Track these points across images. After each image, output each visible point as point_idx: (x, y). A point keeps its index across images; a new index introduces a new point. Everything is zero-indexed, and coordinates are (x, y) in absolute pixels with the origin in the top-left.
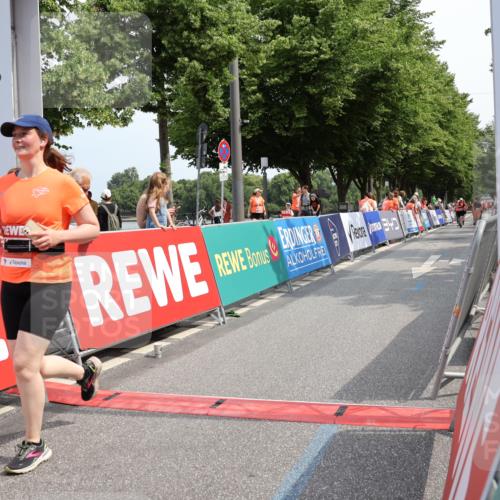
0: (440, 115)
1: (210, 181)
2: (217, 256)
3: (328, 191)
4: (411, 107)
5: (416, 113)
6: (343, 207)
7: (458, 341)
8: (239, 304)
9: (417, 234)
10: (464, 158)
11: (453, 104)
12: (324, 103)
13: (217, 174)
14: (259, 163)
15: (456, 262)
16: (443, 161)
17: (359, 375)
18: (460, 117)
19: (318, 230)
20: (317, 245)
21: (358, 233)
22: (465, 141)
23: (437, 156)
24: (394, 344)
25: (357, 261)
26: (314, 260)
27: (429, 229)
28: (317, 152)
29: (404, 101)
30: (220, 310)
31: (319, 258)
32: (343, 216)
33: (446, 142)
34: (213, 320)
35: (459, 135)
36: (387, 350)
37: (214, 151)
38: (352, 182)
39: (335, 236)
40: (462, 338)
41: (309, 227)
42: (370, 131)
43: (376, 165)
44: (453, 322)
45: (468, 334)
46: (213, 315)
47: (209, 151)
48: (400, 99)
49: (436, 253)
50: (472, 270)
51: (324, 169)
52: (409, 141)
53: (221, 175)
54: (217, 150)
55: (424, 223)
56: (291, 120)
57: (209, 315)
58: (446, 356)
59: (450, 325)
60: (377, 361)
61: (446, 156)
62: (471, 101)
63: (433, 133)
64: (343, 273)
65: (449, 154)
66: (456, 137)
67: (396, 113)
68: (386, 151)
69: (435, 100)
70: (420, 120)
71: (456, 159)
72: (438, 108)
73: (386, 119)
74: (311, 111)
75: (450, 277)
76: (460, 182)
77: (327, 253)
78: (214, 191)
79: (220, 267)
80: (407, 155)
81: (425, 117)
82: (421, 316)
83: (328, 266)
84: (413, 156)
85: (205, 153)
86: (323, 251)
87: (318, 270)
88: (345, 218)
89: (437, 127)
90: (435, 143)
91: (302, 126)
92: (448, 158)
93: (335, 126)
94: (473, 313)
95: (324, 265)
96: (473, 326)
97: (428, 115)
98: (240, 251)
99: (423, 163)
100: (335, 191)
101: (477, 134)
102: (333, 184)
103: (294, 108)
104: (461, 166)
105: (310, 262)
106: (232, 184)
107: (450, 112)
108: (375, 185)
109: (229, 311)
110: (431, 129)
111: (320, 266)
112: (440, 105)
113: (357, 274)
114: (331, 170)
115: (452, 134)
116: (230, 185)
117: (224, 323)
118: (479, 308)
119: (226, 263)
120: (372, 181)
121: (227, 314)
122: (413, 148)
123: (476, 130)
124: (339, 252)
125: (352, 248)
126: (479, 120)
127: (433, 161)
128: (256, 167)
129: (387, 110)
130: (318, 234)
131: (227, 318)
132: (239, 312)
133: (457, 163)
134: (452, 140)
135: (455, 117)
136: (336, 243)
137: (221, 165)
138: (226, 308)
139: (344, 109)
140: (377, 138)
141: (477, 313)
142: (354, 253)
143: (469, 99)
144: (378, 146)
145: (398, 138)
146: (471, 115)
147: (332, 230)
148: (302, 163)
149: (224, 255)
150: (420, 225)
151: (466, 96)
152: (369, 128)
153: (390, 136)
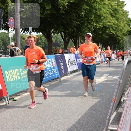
0: (111, 11)
1: (5, 36)
2: (6, 72)
3: (59, 44)
4: (98, 6)
5: (100, 10)
6: (66, 51)
7: (115, 113)
8: (16, 95)
9: (99, 64)
10: (121, 31)
11: (118, 6)
12: (59, 3)
13: (8, 33)
14: (28, 29)
15: (116, 77)
16: (112, 32)
17: (70, 128)
18: (120, 12)
19: (54, 61)
20: (54, 68)
21: (72, 63)
22: (122, 23)
23: (109, 29)
24: (86, 114)
25: (72, 76)
26: (52, 75)
27: (104, 62)
28: (55, 25)
29: (95, 4)
30: (7, 98)
31: (54, 74)
32: (66, 55)
33: (114, 23)
34: (3, 102)
35: (120, 20)
36: (83, 117)
37: (7, 23)
38: (71, 40)
39: (62, 64)
40: (117, 112)
41: (50, 60)
42: (79, 17)
43: (82, 32)
44: (113, 104)
45: (120, 110)
46: (3, 100)
47: (4, 23)
48: (94, 3)
49: (107, 73)
50: (121, 82)
51: (58, 33)
52: (97, 22)
53: (10, 34)
54: (8, 22)
55: (102, 59)
56: (44, 10)
57: (1, 100)
58: (109, 120)
59: (111, 106)
60: (78, 122)
61: (113, 29)
62: (126, 5)
63: (108, 19)
64: (65, 81)
65: (115, 28)
66: (118, 21)
67: (92, 9)
68: (86, 26)
69: (109, 4)
70: (102, 13)
71: (118, 31)
72: (111, 7)
73: (87, 12)
74: (53, 6)
75: (113, 84)
76: (119, 41)
77: (58, 72)
78: (7, 41)
79: (7, 77)
80: (96, 28)
81: (104, 11)
82: (99, 101)
83: (58, 78)
84: (98, 29)
85: (2, 23)
86: (56, 71)
87: (54, 79)
88: (67, 56)
89: (109, 16)
90: (109, 24)
91: (49, 13)
92: (114, 30)
93: (64, 14)
94: (122, 100)
95: (57, 77)
96: (122, 106)
97: (106, 11)
98: (17, 70)
99: (103, 33)
100: (63, 43)
101: (128, 20)
102: (62, 40)
103: (45, 4)
104: (120, 34)
105: (50, 76)
106: (15, 38)
107: (116, 10)
108: (81, 42)
109: (11, 98)
110: (107, 17)
111: (54, 78)
112: (111, 6)
113: (71, 82)
114: (61, 34)
115: (116, 20)
116: (14, 38)
117: (8, 103)
118: (125, 98)
119: (11, 75)
120: (80, 39)
121: (10, 99)
122: (99, 25)
123: (127, 18)
124: (63, 71)
125: (69, 70)
126: (129, 13)
127: (107, 32)
128: (27, 31)
129: (87, 8)
130: (54, 63)
131: (10, 101)
132: (16, 98)
133: (118, 33)
134: (116, 22)
135: (118, 12)
136: (62, 68)
137: (10, 30)
138: (10, 96)
139: (68, 6)
140: (82, 20)
141: (124, 100)
142: (70, 72)
143: (125, 4)
144: (83, 24)
145: (92, 20)
146: (125, 11)
147: (60, 61)
148: (48, 30)
149: (10, 71)
150: (101, 60)
151: (124, 2)
152: (79, 15)
153: (88, 20)
